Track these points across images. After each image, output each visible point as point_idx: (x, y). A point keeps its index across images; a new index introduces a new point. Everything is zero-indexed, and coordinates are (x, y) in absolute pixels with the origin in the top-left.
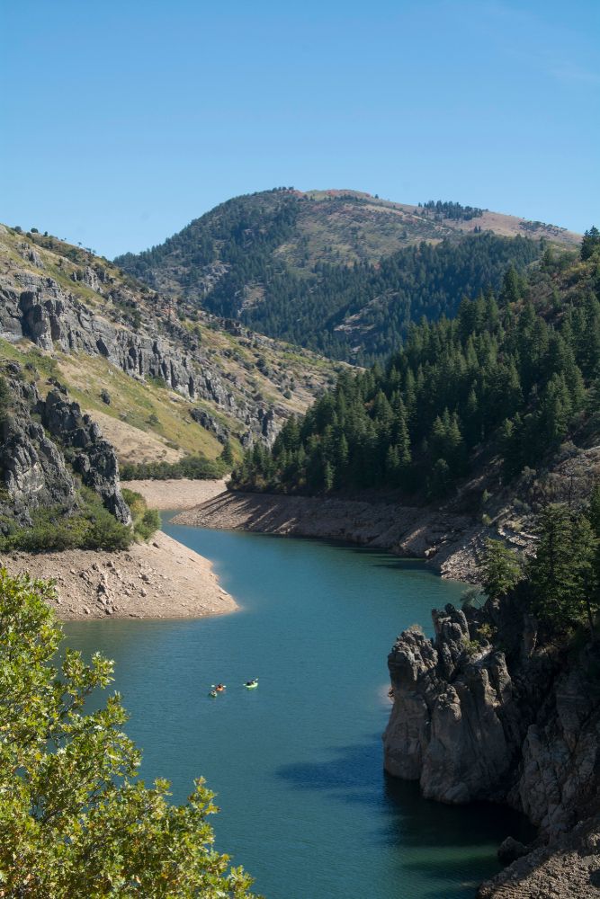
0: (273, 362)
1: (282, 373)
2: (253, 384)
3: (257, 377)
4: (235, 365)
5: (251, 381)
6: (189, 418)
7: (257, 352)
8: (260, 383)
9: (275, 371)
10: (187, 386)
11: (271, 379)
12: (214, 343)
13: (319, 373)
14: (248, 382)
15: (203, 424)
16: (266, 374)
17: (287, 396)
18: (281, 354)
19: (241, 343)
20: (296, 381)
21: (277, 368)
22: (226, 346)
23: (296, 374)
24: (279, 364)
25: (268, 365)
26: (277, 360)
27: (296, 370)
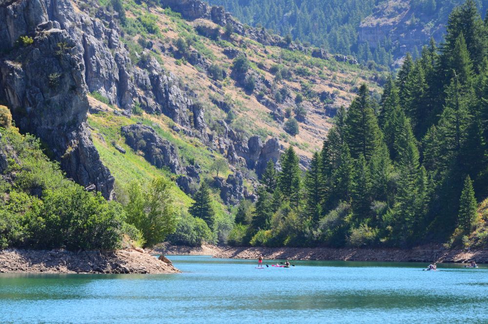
0: (261, 66)
1: (280, 86)
2: (224, 107)
3: (232, 93)
4: (188, 69)
5: (221, 99)
6: (121, 144)
7: (230, 46)
8: (238, 103)
9: (266, 83)
10: (114, 88)
11: (259, 98)
12: (151, 30)
13: (348, 87)
14: (215, 102)
15: (149, 157)
16: (248, 88)
17: (292, 130)
18: (276, 51)
19: (201, 31)
20: (305, 103)
21: (269, 77)
22: (172, 35)
23: (305, 88)
24: (273, 71)
25: (252, 71)
26: (269, 63)
27: (306, 82)
